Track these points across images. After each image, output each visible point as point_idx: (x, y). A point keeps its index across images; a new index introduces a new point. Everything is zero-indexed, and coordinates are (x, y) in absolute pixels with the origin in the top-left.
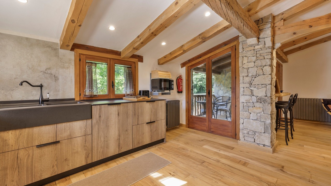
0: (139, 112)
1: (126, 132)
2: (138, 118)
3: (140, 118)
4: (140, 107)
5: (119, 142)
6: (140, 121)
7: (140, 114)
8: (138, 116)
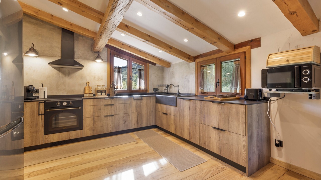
0: (206, 111)
1: (194, 126)
2: (204, 118)
3: (206, 118)
4: (206, 107)
5: (190, 131)
6: (206, 122)
7: (206, 114)
8: (204, 115)
